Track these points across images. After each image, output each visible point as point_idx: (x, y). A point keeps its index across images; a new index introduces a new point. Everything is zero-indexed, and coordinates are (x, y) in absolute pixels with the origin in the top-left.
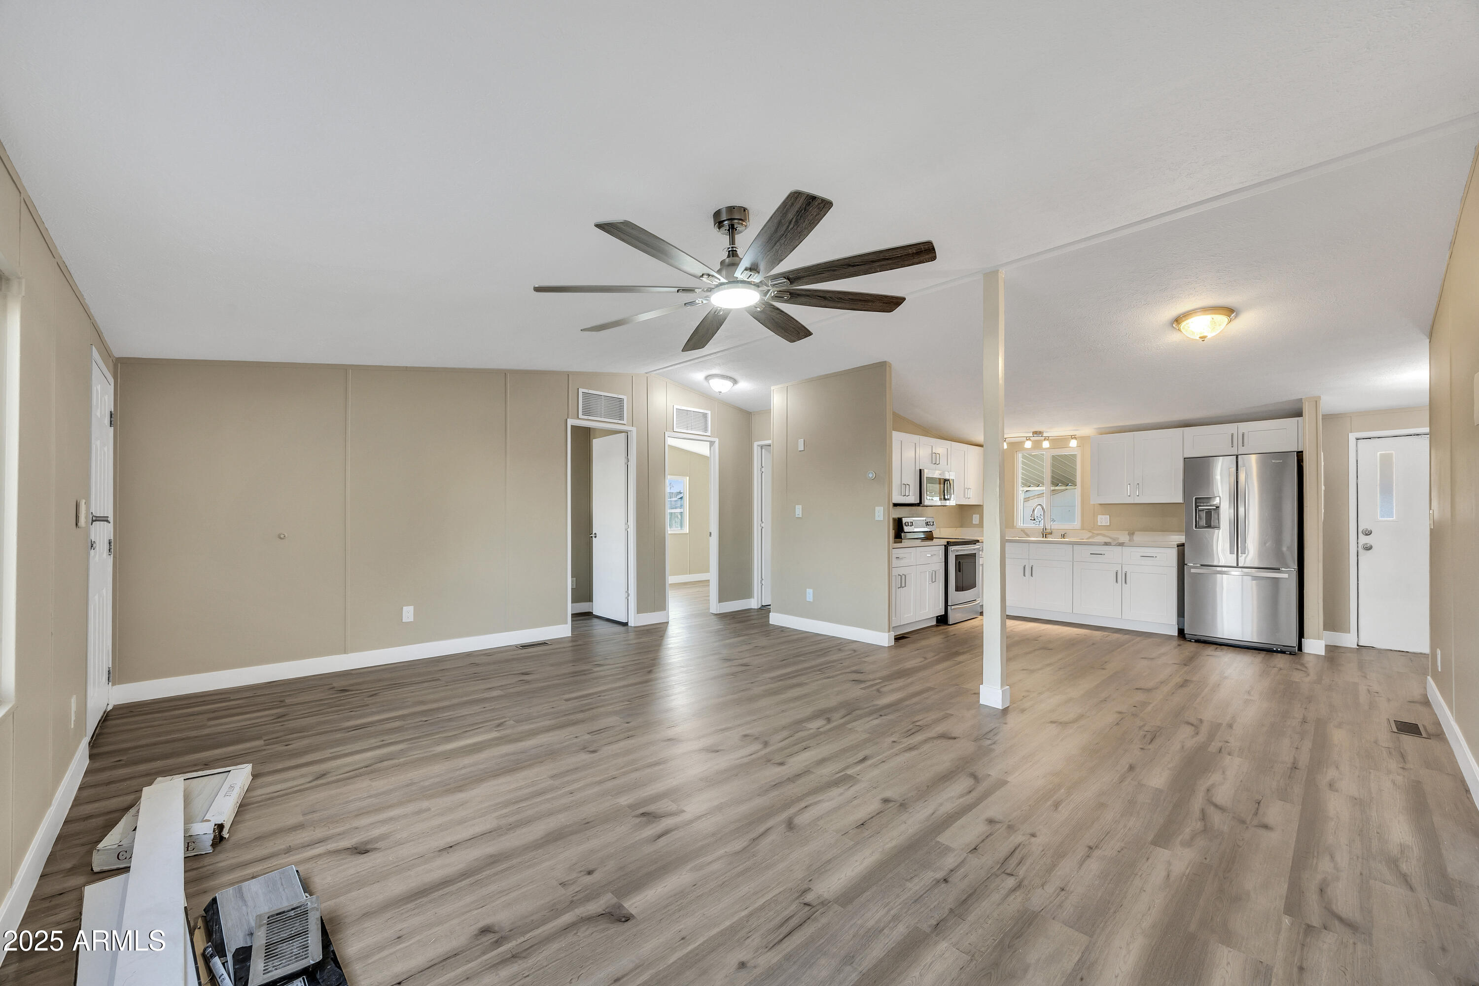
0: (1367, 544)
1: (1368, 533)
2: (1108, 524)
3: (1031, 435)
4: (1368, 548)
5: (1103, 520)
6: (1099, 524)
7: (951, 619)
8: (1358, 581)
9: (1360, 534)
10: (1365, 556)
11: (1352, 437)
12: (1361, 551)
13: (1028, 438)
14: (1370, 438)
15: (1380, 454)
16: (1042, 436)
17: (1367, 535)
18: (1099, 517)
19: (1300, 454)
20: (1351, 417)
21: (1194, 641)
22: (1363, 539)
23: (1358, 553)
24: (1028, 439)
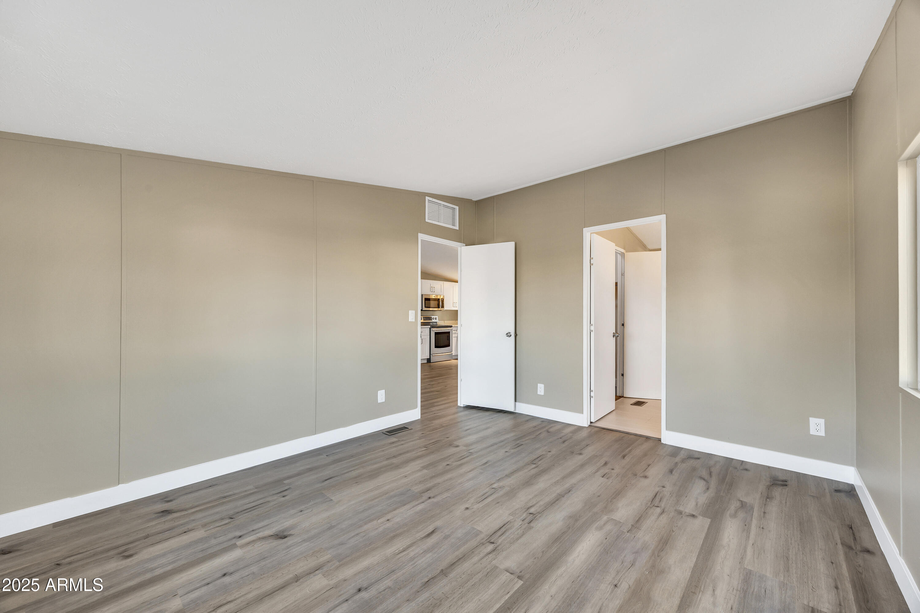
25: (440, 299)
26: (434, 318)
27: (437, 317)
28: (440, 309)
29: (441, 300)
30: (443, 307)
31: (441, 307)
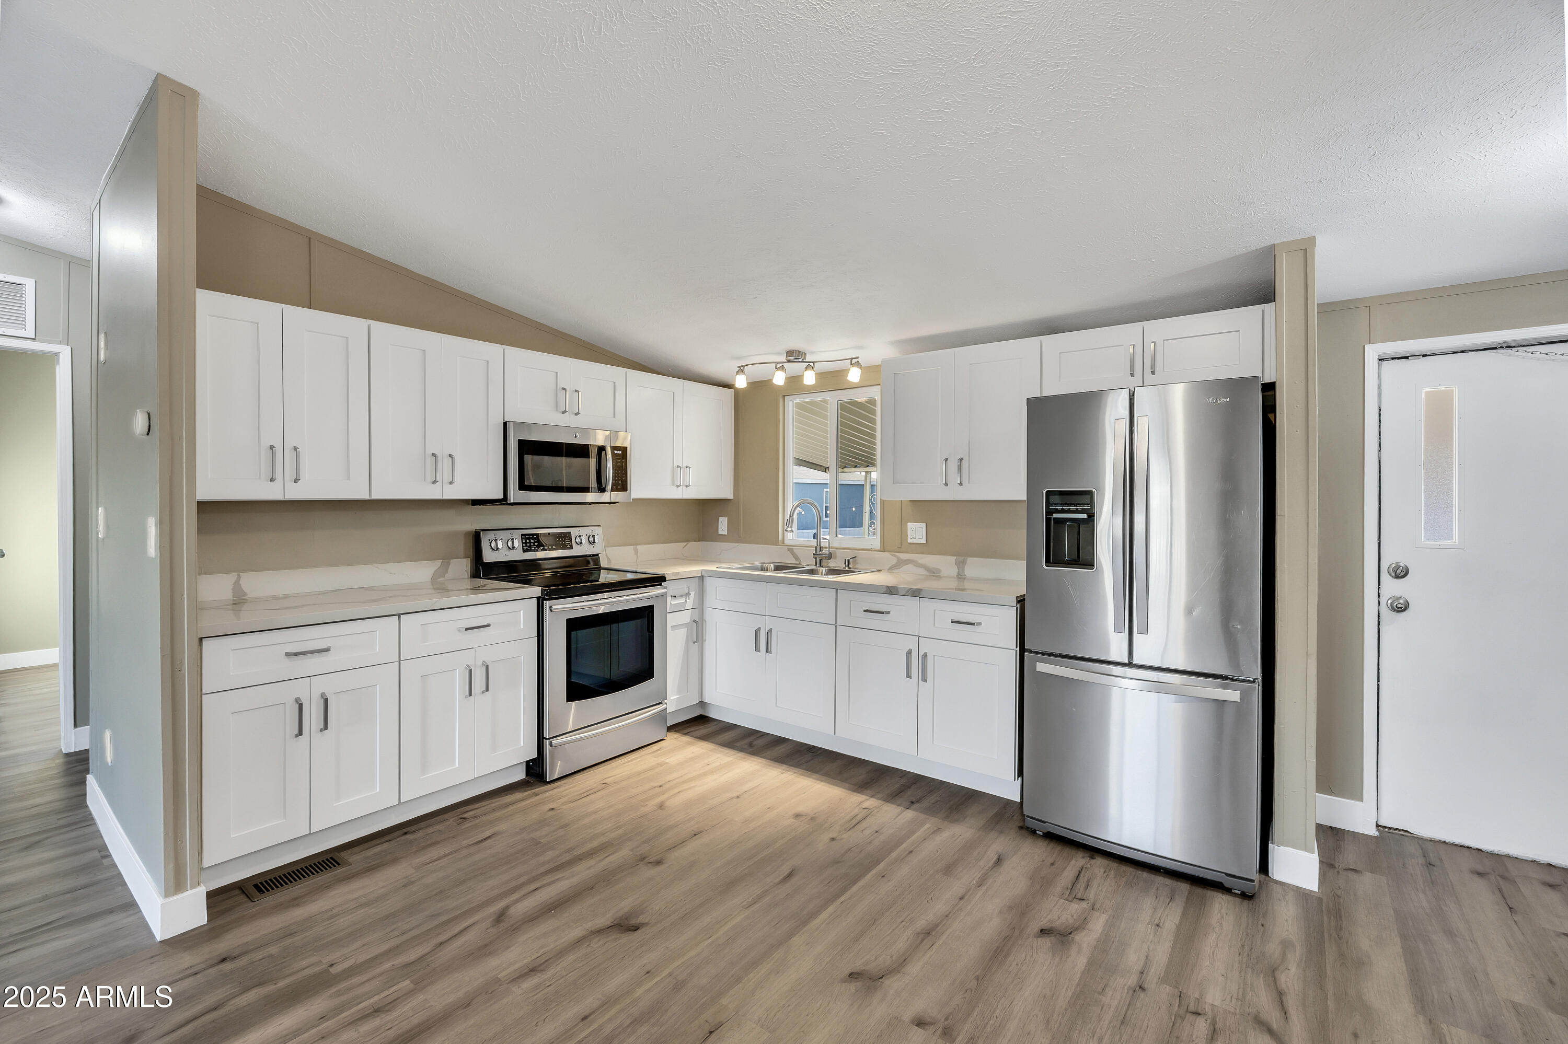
0: (1398, 598)
1: (1400, 573)
2: (924, 541)
3: (783, 359)
4: (1401, 608)
5: (916, 532)
6: (910, 541)
7: (555, 769)
8: (1379, 681)
9: (1385, 576)
10: (1394, 625)
11: (1372, 352)
12: (1385, 610)
13: (779, 365)
14: (1407, 358)
15: (1426, 392)
16: (802, 361)
17: (1397, 577)
18: (910, 525)
19: (1269, 389)
20: (1369, 306)
21: (1041, 834)
22: (1392, 587)
23: (1379, 617)
24: (779, 367)
25: (609, 450)
26: (584, 539)
27: (597, 531)
28: (606, 497)
29: (609, 456)
30: (621, 484)
31: (609, 487)
